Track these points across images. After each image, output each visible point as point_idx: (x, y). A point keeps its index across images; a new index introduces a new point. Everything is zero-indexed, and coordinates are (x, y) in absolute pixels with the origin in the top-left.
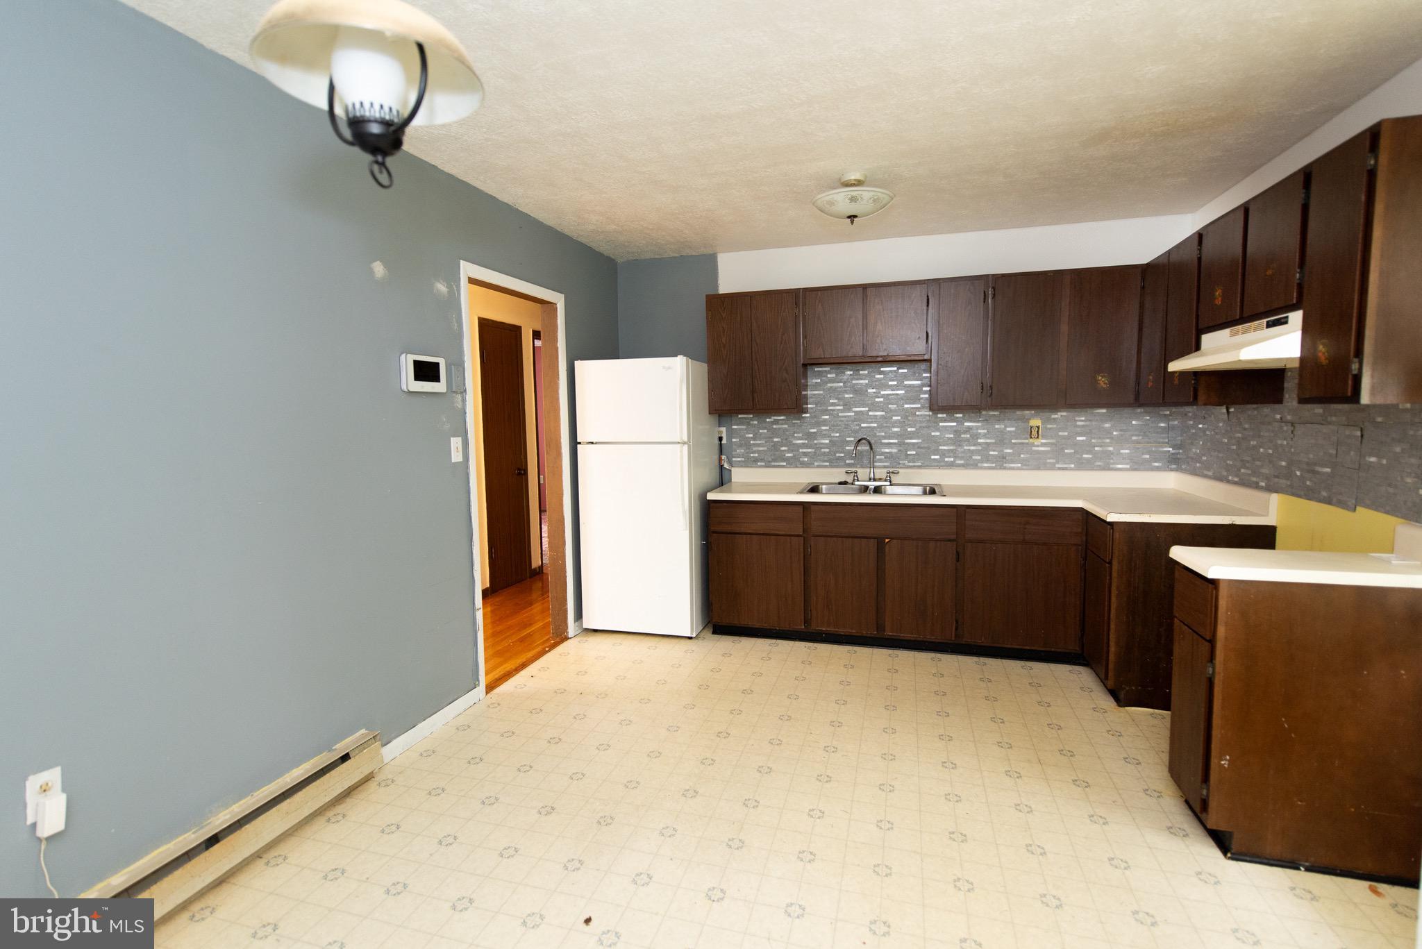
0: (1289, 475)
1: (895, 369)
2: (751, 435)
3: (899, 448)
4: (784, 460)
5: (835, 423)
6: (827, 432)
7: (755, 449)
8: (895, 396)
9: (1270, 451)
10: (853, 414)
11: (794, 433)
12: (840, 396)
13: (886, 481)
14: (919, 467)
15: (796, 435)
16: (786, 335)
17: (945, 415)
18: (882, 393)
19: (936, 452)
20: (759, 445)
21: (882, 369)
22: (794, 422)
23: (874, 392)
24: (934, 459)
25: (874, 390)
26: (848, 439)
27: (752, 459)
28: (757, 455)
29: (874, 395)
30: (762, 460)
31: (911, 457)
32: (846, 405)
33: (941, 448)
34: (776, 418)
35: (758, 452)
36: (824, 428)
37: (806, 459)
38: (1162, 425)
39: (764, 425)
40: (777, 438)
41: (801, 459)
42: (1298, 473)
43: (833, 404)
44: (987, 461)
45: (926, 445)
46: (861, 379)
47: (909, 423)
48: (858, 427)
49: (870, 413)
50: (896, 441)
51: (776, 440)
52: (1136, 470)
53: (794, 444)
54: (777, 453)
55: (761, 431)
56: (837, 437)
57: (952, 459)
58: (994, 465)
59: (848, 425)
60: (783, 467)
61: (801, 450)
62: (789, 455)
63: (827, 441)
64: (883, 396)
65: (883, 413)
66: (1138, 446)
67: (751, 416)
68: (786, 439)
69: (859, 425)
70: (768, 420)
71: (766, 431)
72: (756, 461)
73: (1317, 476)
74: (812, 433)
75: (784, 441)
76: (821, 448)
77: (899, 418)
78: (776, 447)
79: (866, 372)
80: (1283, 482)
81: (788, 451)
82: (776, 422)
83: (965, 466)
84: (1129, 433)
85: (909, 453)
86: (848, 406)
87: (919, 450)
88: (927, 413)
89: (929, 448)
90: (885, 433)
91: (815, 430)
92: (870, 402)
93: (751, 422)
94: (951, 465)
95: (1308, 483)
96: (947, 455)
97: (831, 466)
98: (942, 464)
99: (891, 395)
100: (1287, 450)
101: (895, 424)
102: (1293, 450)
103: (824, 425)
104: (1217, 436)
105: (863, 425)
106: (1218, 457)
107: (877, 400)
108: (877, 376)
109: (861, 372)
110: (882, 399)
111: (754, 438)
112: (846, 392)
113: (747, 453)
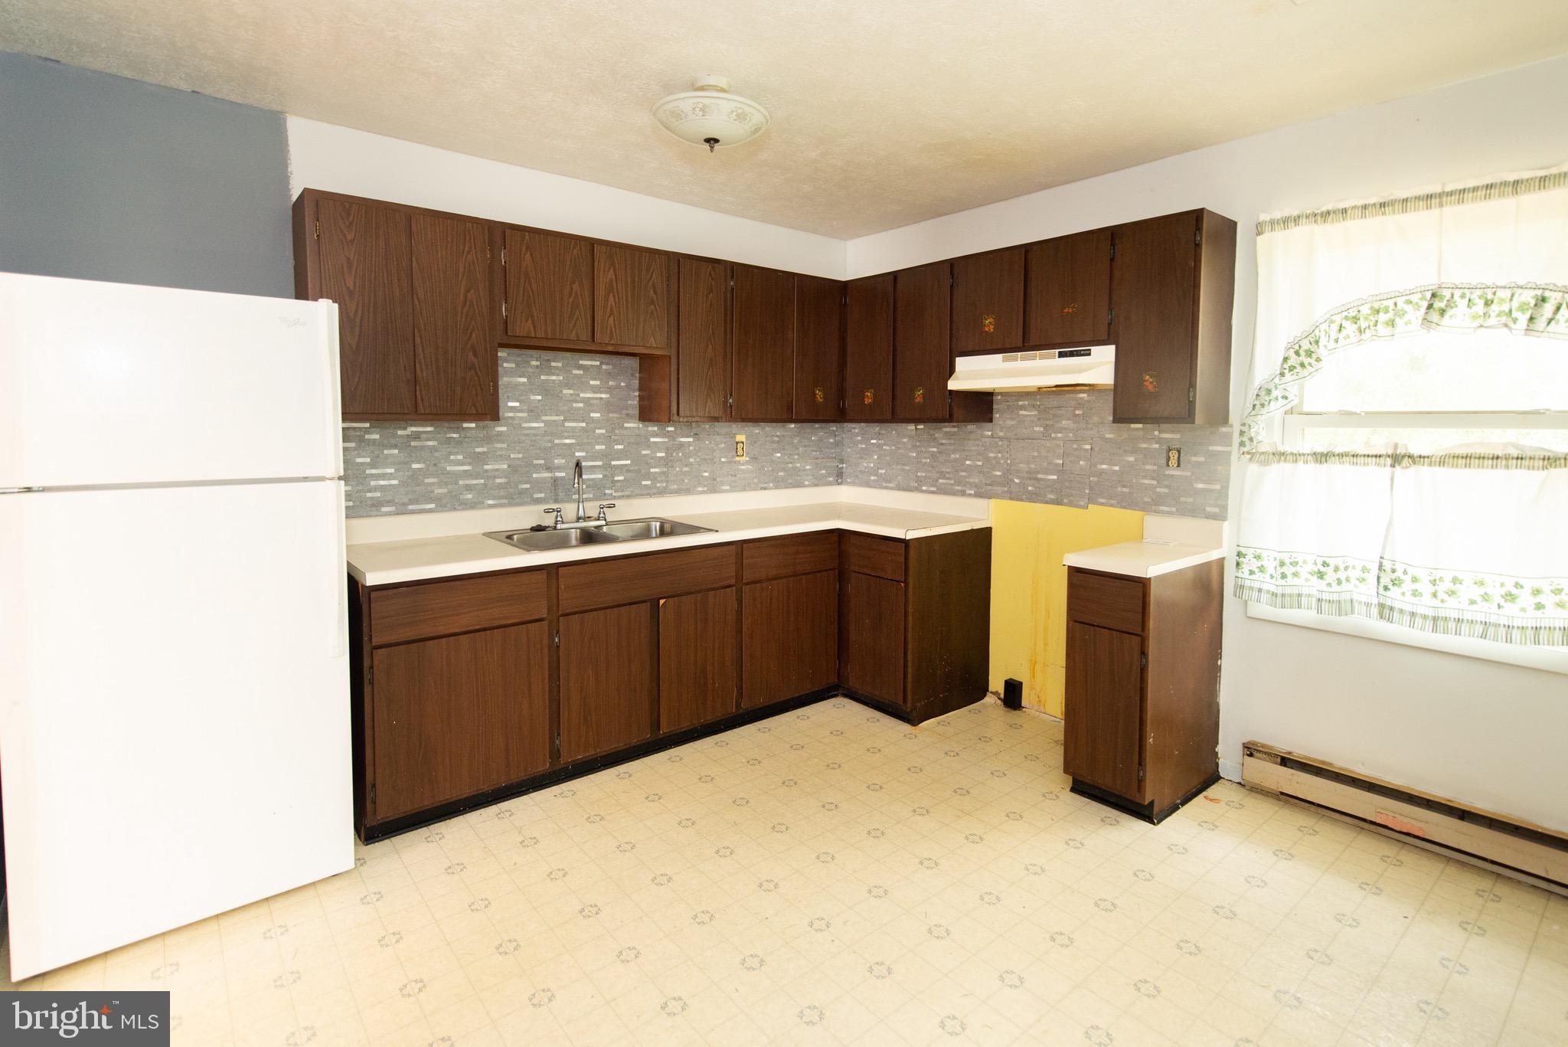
0: (1006, 481)
1: (598, 363)
2: (368, 460)
3: (604, 473)
4: (431, 500)
5: (516, 439)
6: (504, 453)
7: (373, 483)
8: (598, 401)
9: (980, 463)
10: (542, 425)
11: (450, 453)
12: (523, 398)
13: (598, 519)
14: (628, 497)
15: (452, 457)
16: (472, 291)
17: (656, 428)
18: (582, 395)
19: (647, 476)
20: (383, 476)
21: (581, 362)
22: (448, 436)
23: (571, 394)
24: (645, 485)
25: (571, 392)
26: (536, 462)
27: (369, 502)
28: (378, 494)
29: (571, 398)
30: (389, 503)
31: (618, 484)
32: (532, 411)
33: (652, 470)
34: (414, 429)
35: (382, 488)
36: (499, 445)
37: (470, 496)
38: (831, 440)
39: (393, 441)
40: (419, 462)
41: (461, 497)
42: (1017, 481)
43: (513, 409)
44: (700, 484)
45: (635, 468)
46: (553, 374)
47: (616, 438)
48: (550, 445)
49: (567, 424)
50: (600, 463)
51: (415, 466)
52: (816, 485)
53: (449, 473)
54: (417, 488)
55: (386, 452)
56: (518, 459)
57: (664, 484)
58: (706, 489)
59: (535, 441)
60: (430, 511)
61: (461, 482)
62: (440, 491)
63: (505, 466)
64: (583, 400)
65: (584, 425)
66: (817, 461)
67: (367, 425)
68: (435, 465)
69: (552, 442)
70: (400, 432)
71: (396, 451)
72: (377, 505)
73: (1041, 482)
74: (479, 453)
75: (431, 469)
76: (495, 477)
77: (603, 431)
78: (415, 477)
79: (560, 365)
80: (999, 489)
81: (441, 484)
82: (417, 436)
83: (678, 492)
84: (811, 449)
85: (616, 478)
86: (534, 413)
87: (629, 474)
88: (635, 425)
89: (639, 471)
90: (587, 452)
91: (484, 449)
92: (566, 408)
93: (367, 437)
94: (662, 492)
95: (1030, 488)
96: (659, 479)
97: (510, 505)
98: (655, 491)
99: (592, 398)
100: (1002, 461)
101: (598, 439)
102: (1009, 462)
103: (499, 442)
104: (900, 451)
105: (556, 441)
106: (903, 470)
107: (575, 405)
108: (576, 372)
109: (553, 364)
110: (581, 405)
111: (373, 465)
112: (533, 392)
113: (359, 491)
